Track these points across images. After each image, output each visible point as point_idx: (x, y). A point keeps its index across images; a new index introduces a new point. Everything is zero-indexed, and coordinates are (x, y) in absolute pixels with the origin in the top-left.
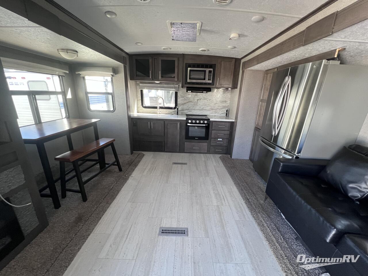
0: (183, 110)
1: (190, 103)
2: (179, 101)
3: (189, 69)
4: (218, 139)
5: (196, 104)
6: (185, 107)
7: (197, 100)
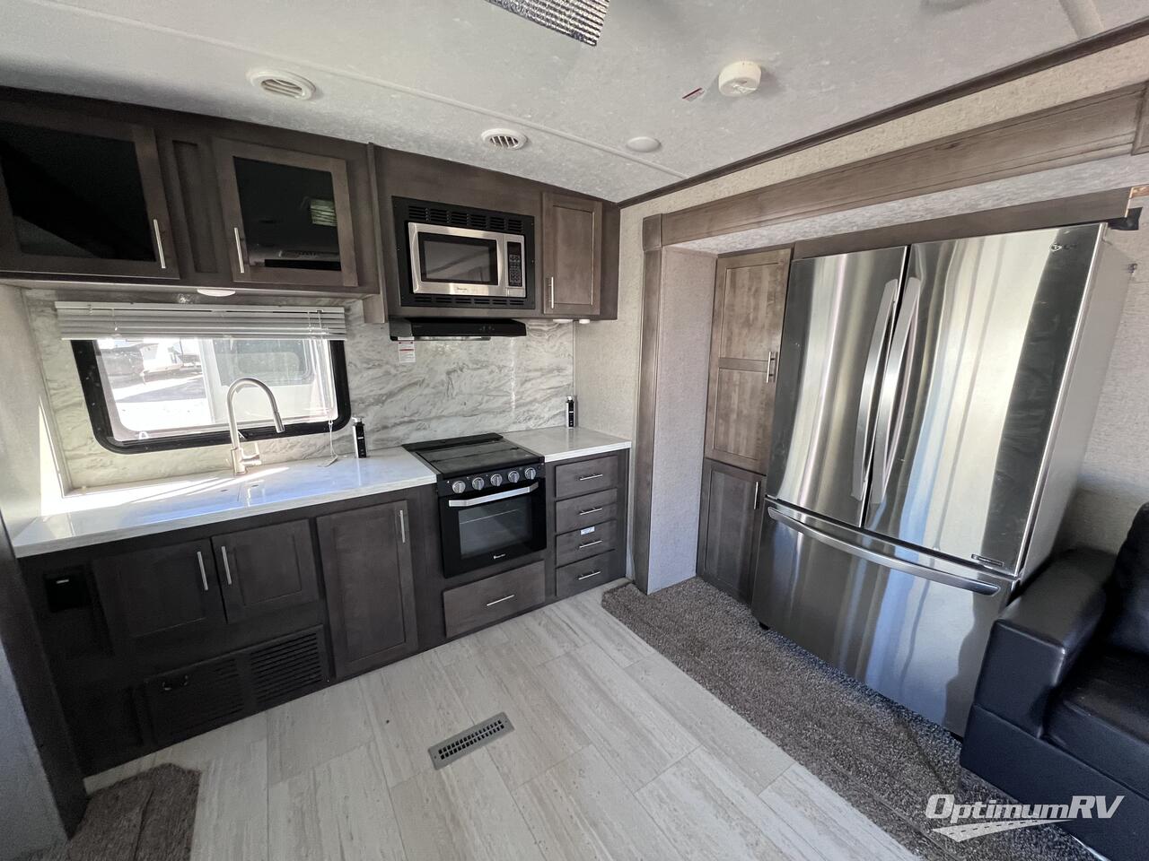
0: (385, 427)
1: (416, 391)
2: (358, 387)
3: (415, 228)
4: (583, 532)
5: (445, 391)
6: (392, 410)
7: (449, 373)
